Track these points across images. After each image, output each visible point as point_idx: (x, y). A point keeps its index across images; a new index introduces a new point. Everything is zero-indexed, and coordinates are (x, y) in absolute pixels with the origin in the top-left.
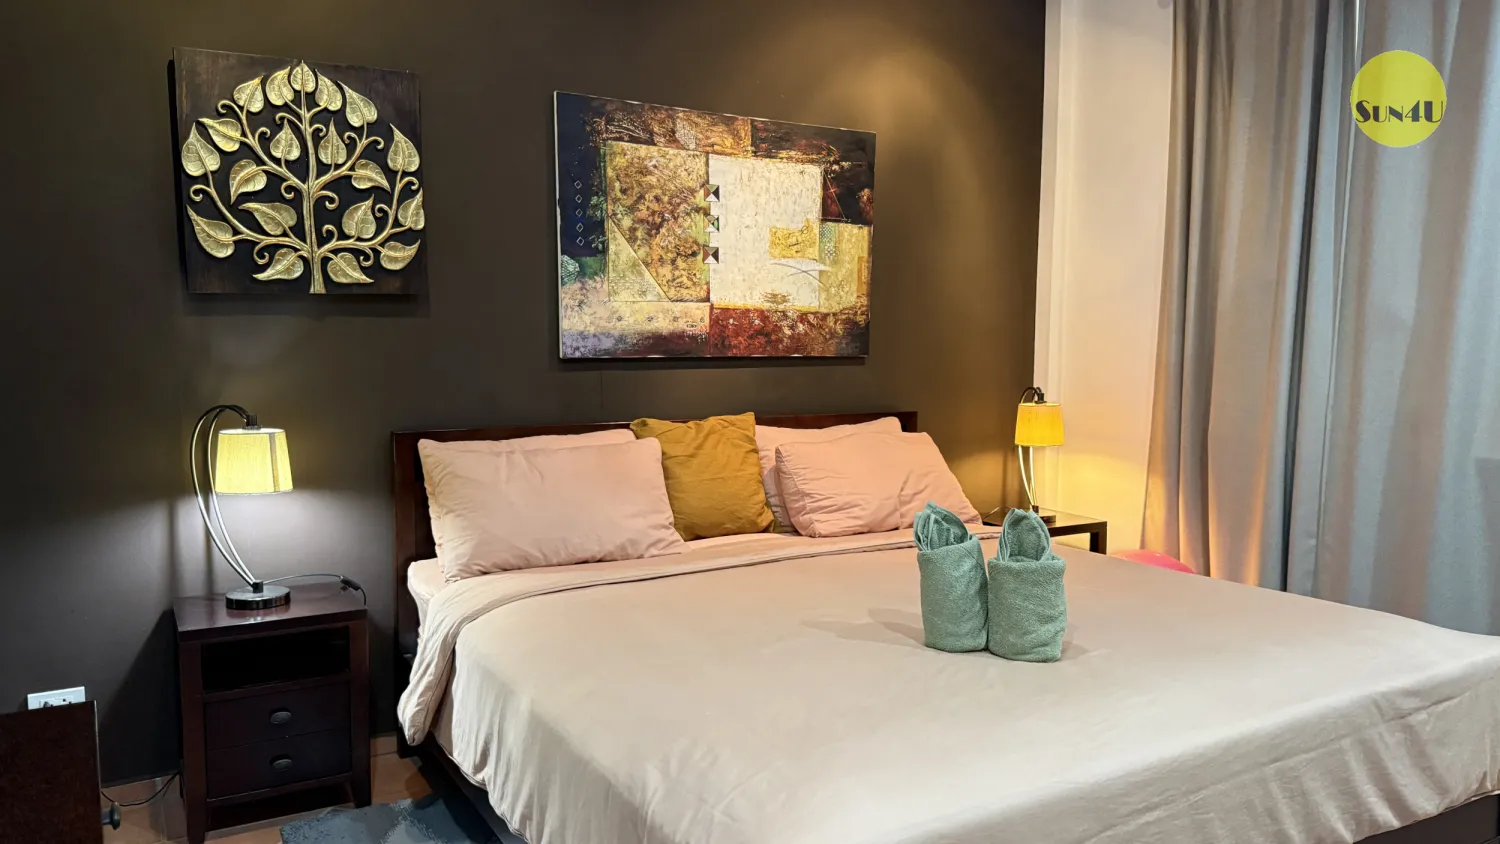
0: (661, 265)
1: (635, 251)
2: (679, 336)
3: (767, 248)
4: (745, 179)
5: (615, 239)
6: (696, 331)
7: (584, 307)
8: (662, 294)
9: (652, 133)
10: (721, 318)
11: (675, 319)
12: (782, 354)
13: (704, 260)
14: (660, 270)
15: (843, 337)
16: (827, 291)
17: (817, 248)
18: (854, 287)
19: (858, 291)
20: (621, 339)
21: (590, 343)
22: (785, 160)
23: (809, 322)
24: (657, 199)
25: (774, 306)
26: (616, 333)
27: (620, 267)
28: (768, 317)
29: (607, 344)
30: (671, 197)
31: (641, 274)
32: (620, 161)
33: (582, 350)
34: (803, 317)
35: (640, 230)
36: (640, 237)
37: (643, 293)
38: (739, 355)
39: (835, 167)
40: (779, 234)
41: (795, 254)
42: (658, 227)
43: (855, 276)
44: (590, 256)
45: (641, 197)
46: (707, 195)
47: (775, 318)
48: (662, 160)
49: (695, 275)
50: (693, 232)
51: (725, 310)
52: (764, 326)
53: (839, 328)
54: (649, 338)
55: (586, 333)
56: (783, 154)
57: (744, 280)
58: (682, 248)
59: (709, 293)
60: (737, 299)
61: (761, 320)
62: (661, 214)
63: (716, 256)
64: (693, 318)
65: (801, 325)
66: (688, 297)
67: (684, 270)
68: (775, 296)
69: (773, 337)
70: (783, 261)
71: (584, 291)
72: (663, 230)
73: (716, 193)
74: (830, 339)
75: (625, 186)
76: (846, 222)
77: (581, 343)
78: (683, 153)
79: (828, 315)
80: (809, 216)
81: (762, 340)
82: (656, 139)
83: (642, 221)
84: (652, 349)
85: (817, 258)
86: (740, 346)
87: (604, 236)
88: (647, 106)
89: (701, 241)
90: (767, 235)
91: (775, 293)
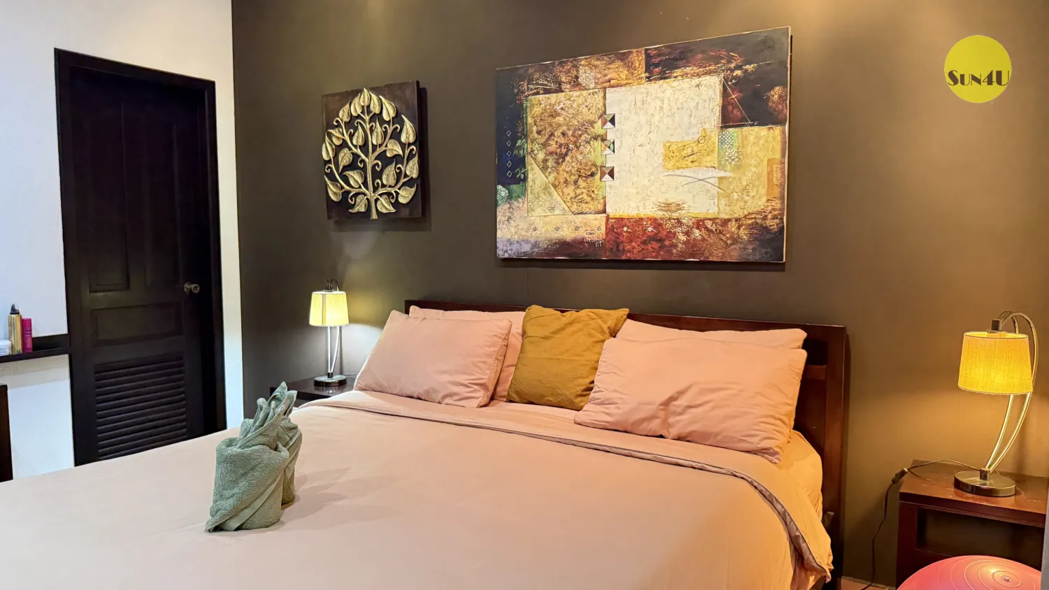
0: (566, 186)
1: (546, 177)
2: (581, 242)
3: (661, 161)
4: (639, 104)
5: (532, 169)
6: (594, 238)
7: (511, 221)
8: (567, 208)
9: (560, 83)
10: (615, 226)
11: (577, 228)
12: (676, 259)
13: (601, 178)
14: (565, 190)
15: (750, 242)
16: (728, 196)
17: (716, 155)
18: (763, 191)
19: (768, 193)
20: (536, 245)
21: (515, 247)
22: (680, 78)
23: (706, 228)
24: (564, 134)
25: (667, 215)
26: (533, 240)
27: (536, 191)
28: (660, 225)
29: (526, 248)
30: (575, 130)
31: (550, 194)
32: (537, 110)
33: (509, 252)
34: (699, 224)
35: (551, 160)
36: (550, 166)
37: (553, 209)
38: (632, 258)
39: (738, 73)
40: (674, 147)
41: (690, 164)
42: (563, 156)
43: (765, 179)
44: (515, 184)
45: (552, 135)
46: (604, 124)
47: (669, 225)
48: (568, 102)
49: (593, 191)
50: (592, 157)
51: (620, 220)
52: (658, 232)
53: (744, 234)
54: (556, 243)
55: (512, 240)
56: (678, 72)
57: (637, 193)
58: (582, 171)
59: (605, 206)
60: (631, 209)
61: (654, 228)
62: (567, 146)
63: (611, 174)
64: (592, 228)
65: (697, 231)
66: (588, 210)
67: (584, 188)
68: (668, 205)
69: (667, 243)
70: (678, 172)
71: (511, 210)
72: (568, 158)
73: (612, 121)
74: (732, 244)
75: (540, 129)
76: (752, 125)
77: (509, 248)
78: (585, 93)
79: (729, 220)
80: (707, 126)
81: (656, 245)
82: (563, 87)
83: (551, 153)
84: (558, 252)
85: (716, 165)
86: (633, 251)
87: (525, 168)
88: (557, 63)
89: (599, 164)
90: (660, 150)
91: (668, 202)
